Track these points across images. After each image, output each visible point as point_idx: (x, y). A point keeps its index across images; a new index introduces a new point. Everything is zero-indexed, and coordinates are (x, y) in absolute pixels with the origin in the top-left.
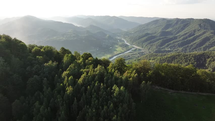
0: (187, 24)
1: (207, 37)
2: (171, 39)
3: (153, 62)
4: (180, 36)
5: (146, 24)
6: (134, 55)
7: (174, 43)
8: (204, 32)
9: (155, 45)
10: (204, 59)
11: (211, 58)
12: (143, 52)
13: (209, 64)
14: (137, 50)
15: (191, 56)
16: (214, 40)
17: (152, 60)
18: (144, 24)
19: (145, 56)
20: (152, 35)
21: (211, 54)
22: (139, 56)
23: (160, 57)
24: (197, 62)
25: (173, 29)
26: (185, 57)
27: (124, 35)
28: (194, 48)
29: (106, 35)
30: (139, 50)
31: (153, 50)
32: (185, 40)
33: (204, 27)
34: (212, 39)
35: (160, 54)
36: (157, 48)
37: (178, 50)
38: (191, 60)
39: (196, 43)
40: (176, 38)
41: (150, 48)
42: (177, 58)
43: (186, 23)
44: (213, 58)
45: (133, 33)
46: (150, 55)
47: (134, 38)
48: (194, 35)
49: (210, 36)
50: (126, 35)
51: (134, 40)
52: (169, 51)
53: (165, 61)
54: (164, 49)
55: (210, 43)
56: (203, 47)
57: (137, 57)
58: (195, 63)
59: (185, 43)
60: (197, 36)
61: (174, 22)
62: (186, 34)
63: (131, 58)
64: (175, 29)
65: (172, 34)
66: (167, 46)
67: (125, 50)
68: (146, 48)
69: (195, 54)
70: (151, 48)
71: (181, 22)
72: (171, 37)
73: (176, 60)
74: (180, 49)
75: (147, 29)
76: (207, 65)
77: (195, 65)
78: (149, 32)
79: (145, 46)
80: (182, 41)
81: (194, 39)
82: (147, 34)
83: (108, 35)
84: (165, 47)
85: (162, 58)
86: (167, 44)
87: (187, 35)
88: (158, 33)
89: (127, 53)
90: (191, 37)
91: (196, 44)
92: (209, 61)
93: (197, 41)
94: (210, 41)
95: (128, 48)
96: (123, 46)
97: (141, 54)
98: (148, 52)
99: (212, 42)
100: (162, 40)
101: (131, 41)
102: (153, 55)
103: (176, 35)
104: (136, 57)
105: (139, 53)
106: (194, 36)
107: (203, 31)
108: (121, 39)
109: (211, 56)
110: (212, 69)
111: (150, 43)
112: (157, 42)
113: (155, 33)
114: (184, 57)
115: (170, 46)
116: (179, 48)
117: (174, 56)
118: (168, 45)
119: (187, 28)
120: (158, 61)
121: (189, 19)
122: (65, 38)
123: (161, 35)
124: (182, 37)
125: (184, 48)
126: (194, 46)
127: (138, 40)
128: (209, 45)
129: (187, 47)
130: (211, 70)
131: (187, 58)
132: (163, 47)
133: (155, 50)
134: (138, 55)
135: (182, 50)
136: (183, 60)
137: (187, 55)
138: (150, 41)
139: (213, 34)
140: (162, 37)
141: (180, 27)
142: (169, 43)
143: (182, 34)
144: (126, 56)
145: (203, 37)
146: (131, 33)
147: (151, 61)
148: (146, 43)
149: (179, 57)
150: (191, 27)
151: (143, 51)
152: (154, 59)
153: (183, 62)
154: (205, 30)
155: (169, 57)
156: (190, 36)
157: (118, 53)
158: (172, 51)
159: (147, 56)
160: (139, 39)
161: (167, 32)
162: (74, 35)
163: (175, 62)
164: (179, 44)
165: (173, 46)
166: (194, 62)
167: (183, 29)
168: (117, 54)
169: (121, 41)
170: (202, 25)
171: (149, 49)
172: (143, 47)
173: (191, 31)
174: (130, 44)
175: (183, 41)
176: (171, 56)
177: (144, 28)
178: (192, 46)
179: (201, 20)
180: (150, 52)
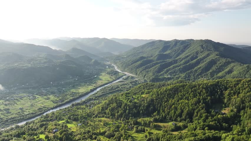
0: (188, 45)
1: (213, 60)
2: (171, 64)
3: (147, 98)
4: (181, 59)
5: (141, 46)
6: (124, 85)
7: (174, 67)
8: (208, 54)
9: (152, 71)
10: (220, 91)
11: (230, 89)
12: (136, 81)
13: (230, 99)
14: (129, 78)
15: (201, 87)
16: (221, 63)
17: (146, 94)
18: (139, 47)
19: (137, 87)
20: (147, 58)
21: (228, 83)
22: (131, 87)
23: (156, 90)
24: (211, 97)
25: (172, 52)
26: (193, 90)
27: (115, 60)
28: (199, 74)
29: (91, 60)
30: (132, 78)
31: (149, 78)
32: (188, 64)
33: (207, 48)
34: (219, 62)
35: (158, 83)
36: (154, 74)
37: (180, 77)
38: (202, 93)
39: (200, 67)
40: (176, 62)
41: (145, 75)
42: (181, 90)
43: (186, 44)
44: (232, 90)
45: (125, 56)
46: (144, 85)
47: (126, 63)
48: (197, 57)
49: (216, 59)
50: (117, 60)
51: (126, 66)
52: (169, 79)
53: (164, 96)
54: (162, 76)
55: (217, 67)
56: (211, 73)
57: (129, 88)
58: (208, 99)
59: (187, 68)
60: (200, 59)
61: (172, 44)
62: (188, 56)
63: (121, 89)
64: (174, 52)
65: (171, 58)
66: (166, 73)
67: (114, 79)
68: (140, 75)
69: (206, 84)
70: (147, 75)
71: (181, 43)
72: (170, 60)
73: (180, 94)
74: (183, 75)
75: (142, 52)
76: (226, 101)
77: (209, 101)
78: (144, 55)
79: (139, 72)
80: (183, 66)
81: (198, 63)
82: (142, 58)
83: (93, 60)
84: (164, 73)
85: (160, 90)
86: (165, 70)
87: (188, 58)
88: (155, 57)
89: (116, 83)
90: (194, 60)
91: (200, 69)
92: (229, 95)
93: (202, 65)
94: (217, 64)
95: (118, 76)
96: (112, 73)
97: (133, 83)
98: (143, 81)
99: (219, 66)
100: (160, 64)
101: (122, 66)
102: (148, 85)
103: (176, 59)
104: (127, 88)
105: (131, 83)
106: (197, 59)
107: (206, 53)
108: (111, 65)
109: (229, 87)
110: (235, 108)
111: (146, 68)
112: (153, 67)
113: (152, 56)
114: (192, 88)
115: (170, 71)
116: (180, 75)
117: (177, 87)
118: (167, 71)
119: (188, 49)
120: (154, 96)
121: (188, 40)
122: (31, 65)
123: (158, 59)
124: (183, 61)
125: (187, 74)
126: (199, 71)
127: (131, 66)
128: (216, 69)
129: (191, 72)
130: (235, 110)
131: (195, 90)
132: (162, 73)
133: (151, 78)
134: (130, 85)
135: (185, 76)
136: (190, 94)
137: (195, 86)
138: (145, 66)
139: (218, 57)
140: (159, 61)
141: (180, 49)
142: (169, 68)
143: (183, 57)
144: (114, 87)
145: (208, 60)
146: (123, 57)
147: (143, 96)
148: (141, 69)
149: (184, 89)
150: (193, 49)
151: (137, 79)
152: (149, 93)
153: (190, 97)
154: (209, 52)
155: (170, 90)
156: (192, 59)
157: (104, 83)
158: (173, 78)
159: (141, 86)
160: (132, 64)
161: (165, 55)
162: (45, 61)
163: (178, 96)
164: (180, 68)
165: (173, 71)
166: (207, 96)
167: (183, 51)
168: (102, 84)
169: (110, 66)
170: (204, 46)
171: (144, 77)
172: (137, 74)
173: (193, 53)
174: (121, 71)
175: (185, 65)
176: (173, 88)
177: (139, 50)
178: (196, 71)
179: (201, 40)
180: (145, 81)
